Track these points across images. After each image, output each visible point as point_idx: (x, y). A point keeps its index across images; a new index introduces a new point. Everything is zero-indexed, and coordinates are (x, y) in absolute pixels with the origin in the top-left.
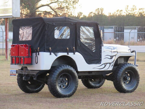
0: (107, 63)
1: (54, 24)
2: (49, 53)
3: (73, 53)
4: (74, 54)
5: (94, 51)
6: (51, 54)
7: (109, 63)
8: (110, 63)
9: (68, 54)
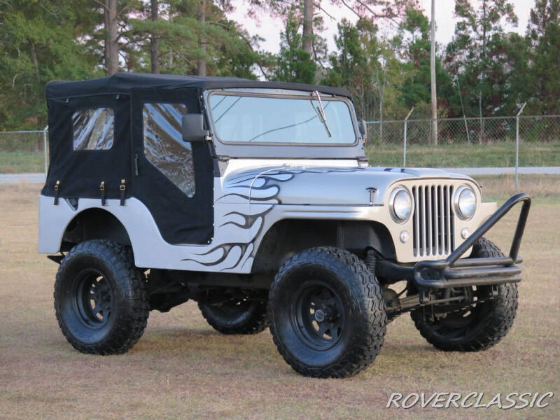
0: (232, 245)
1: (67, 101)
2: (52, 199)
3: (119, 201)
4: (123, 204)
5: (190, 196)
6: (56, 203)
7: (241, 245)
8: (243, 246)
9: (104, 203)
